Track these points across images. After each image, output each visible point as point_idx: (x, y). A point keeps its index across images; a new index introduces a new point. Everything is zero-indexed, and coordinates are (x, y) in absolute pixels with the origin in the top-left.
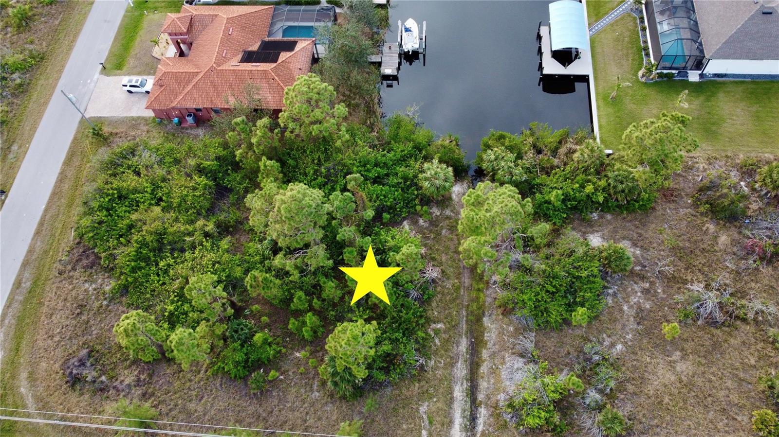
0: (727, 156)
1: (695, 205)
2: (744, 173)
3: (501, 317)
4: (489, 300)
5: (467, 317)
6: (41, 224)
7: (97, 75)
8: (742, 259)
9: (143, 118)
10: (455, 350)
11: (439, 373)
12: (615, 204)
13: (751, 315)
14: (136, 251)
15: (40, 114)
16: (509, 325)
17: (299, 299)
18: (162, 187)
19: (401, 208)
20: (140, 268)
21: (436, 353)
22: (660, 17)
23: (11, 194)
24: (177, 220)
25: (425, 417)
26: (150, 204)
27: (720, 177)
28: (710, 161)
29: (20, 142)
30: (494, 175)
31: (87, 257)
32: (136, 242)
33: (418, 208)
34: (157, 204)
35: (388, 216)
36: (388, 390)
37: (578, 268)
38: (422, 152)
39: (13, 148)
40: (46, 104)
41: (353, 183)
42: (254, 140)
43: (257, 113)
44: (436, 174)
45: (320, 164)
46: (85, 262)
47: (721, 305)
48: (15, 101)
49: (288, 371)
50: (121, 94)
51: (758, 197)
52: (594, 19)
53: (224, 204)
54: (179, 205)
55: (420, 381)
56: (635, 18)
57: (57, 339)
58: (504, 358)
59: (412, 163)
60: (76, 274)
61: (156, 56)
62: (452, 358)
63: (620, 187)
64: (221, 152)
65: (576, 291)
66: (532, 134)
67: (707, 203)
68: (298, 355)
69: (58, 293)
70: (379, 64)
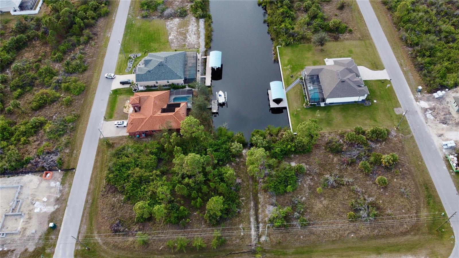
0: (335, 131)
1: (326, 149)
2: (341, 136)
3: (264, 193)
4: (259, 188)
5: (252, 195)
6: (91, 179)
7: (102, 121)
8: (341, 165)
9: (124, 136)
10: (249, 206)
11: (245, 214)
12: (299, 151)
13: (345, 183)
14: (132, 184)
15: (83, 138)
16: (267, 195)
17: (194, 194)
18: (138, 161)
19: (226, 159)
20: (134, 190)
21: (243, 207)
22: (310, 84)
23: (77, 169)
24: (145, 171)
25: (242, 228)
26: (134, 167)
27: (332, 139)
28: (330, 133)
29: (77, 149)
30: (256, 145)
31: (112, 189)
32: (132, 180)
33: (232, 159)
34: (137, 167)
35: (221, 163)
36: (228, 221)
37: (287, 173)
38: (230, 139)
39: (74, 152)
40: (84, 134)
41: (209, 152)
42: (172, 141)
43: (170, 131)
44: (236, 146)
45: (195, 147)
46: (111, 191)
47: (335, 181)
48: (72, 134)
49: (192, 219)
50: (114, 128)
51: (346, 144)
52: (287, 86)
53: (161, 165)
54: (146, 166)
55: (238, 217)
56: (301, 85)
57: (106, 218)
58: (266, 206)
59: (227, 143)
60: (109, 195)
61: (125, 112)
62: (249, 208)
63: (299, 145)
64: (158, 146)
65: (288, 181)
66: (269, 129)
67: (329, 148)
68: (195, 214)
69: (103, 203)
70: (211, 109)
